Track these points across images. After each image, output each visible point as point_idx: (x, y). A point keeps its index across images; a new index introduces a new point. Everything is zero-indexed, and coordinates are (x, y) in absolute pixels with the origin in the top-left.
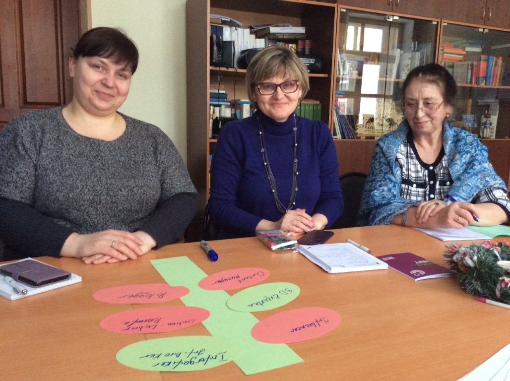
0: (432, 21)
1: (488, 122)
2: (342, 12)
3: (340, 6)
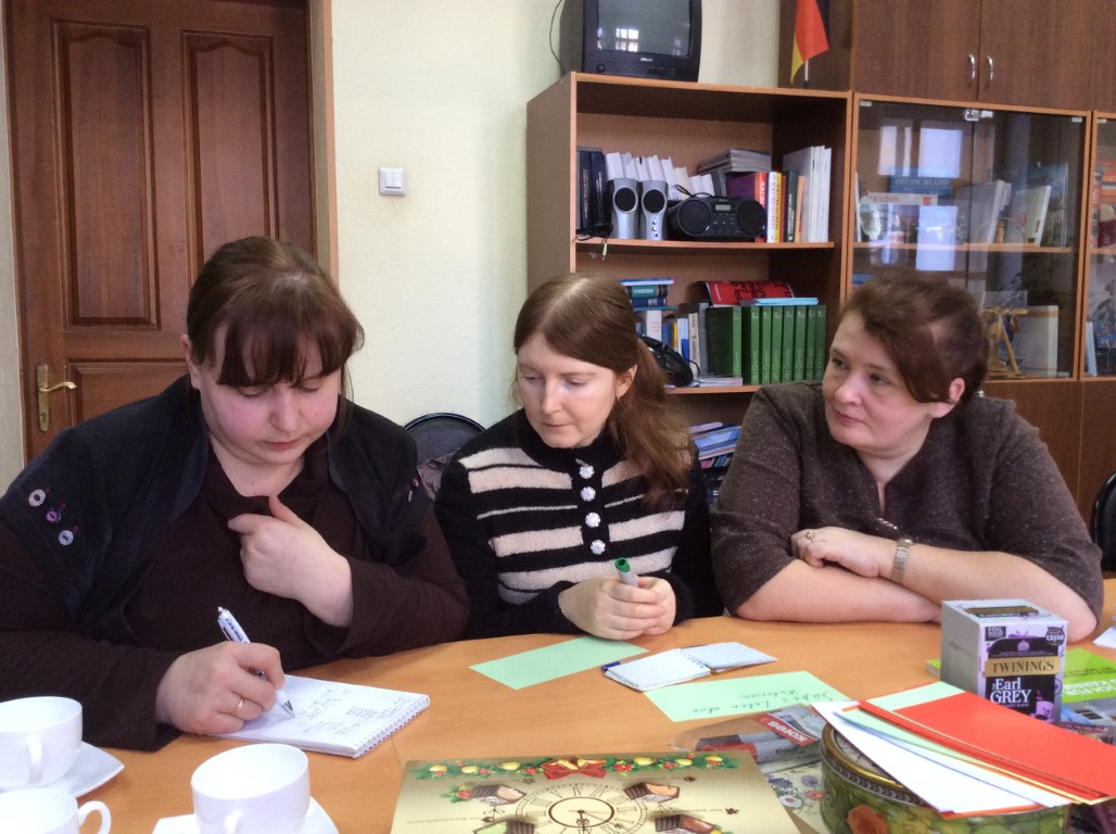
0: (1070, 117)
2: (862, 109)
3: (858, 96)
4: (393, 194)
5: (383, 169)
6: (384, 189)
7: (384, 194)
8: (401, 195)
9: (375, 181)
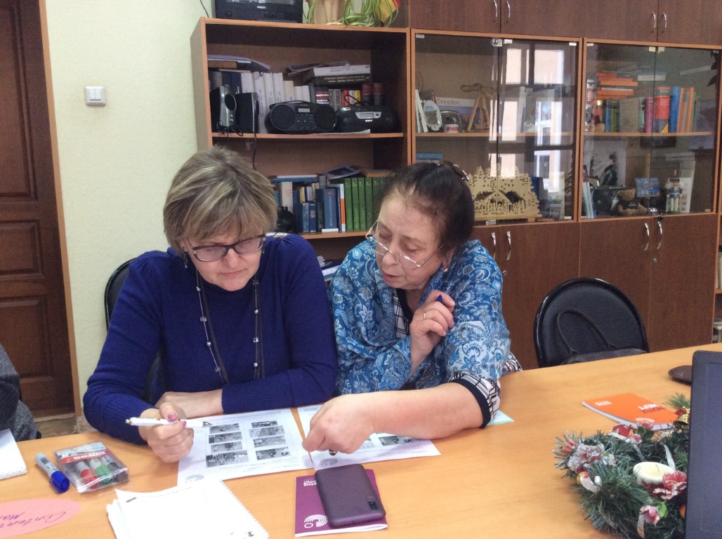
1: (676, 189)
2: (417, 40)
3: (414, 31)
4: (96, 105)
5: (87, 87)
6: (89, 101)
7: (90, 105)
8: (102, 105)
9: (82, 96)
